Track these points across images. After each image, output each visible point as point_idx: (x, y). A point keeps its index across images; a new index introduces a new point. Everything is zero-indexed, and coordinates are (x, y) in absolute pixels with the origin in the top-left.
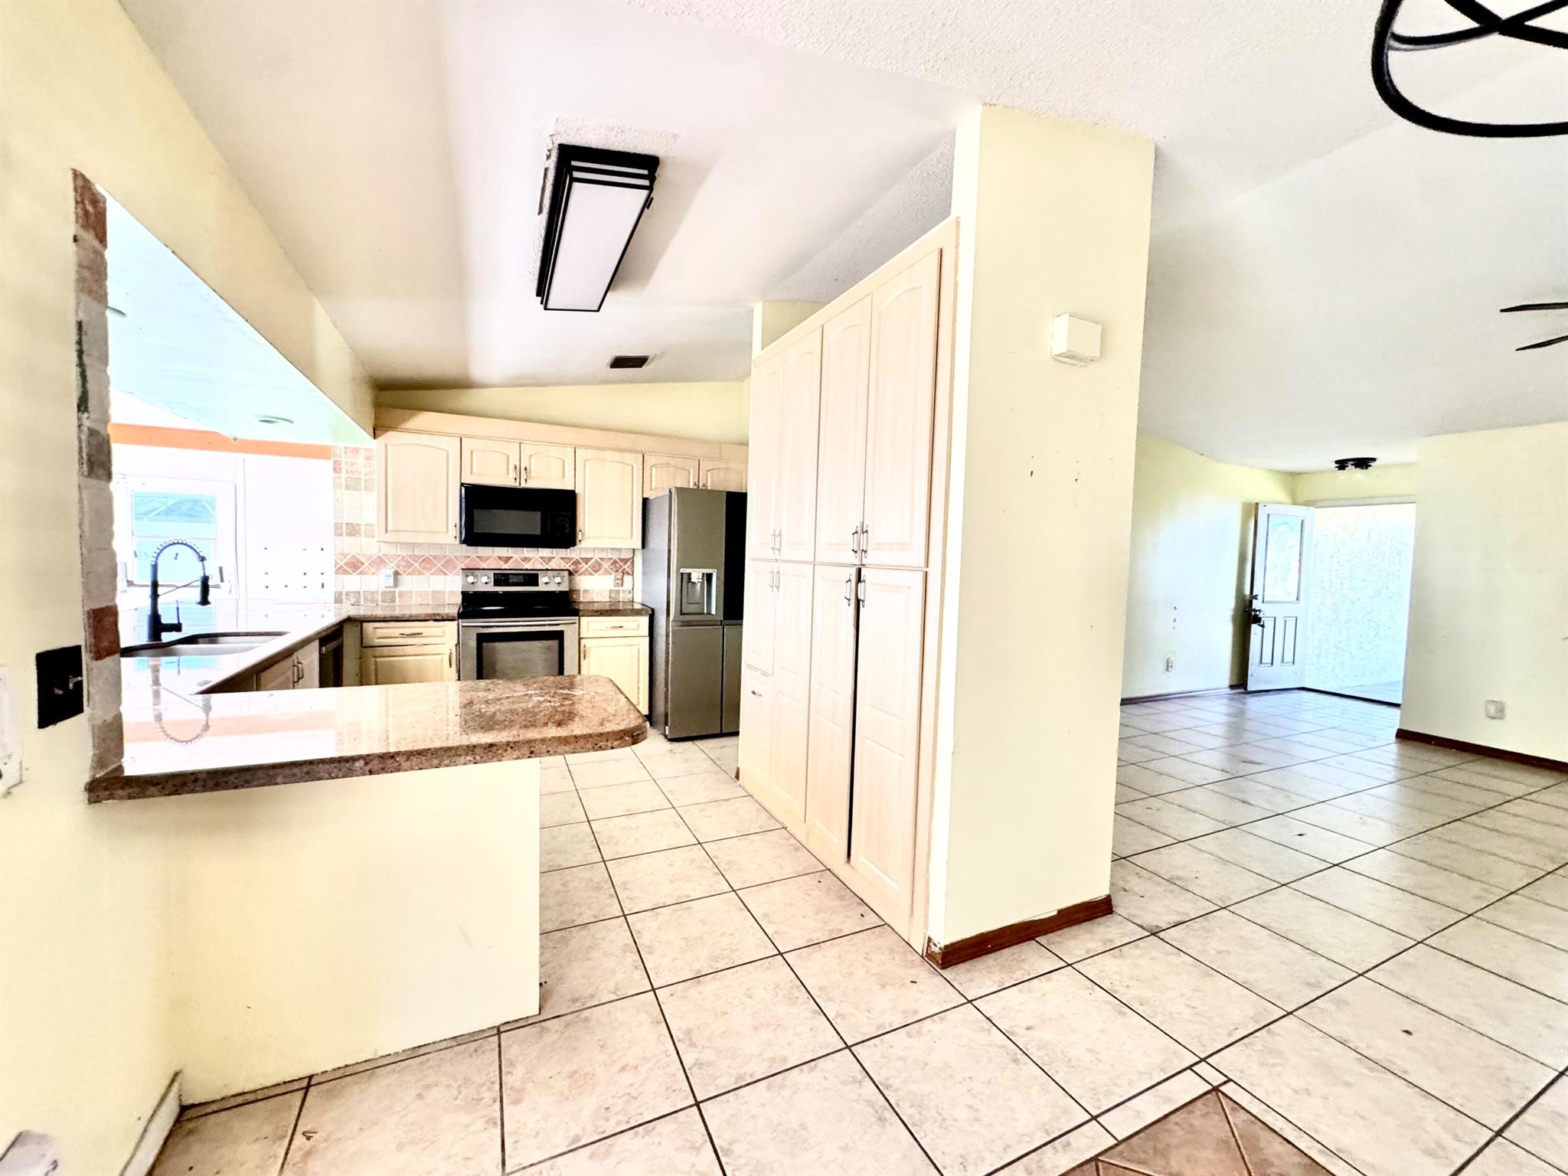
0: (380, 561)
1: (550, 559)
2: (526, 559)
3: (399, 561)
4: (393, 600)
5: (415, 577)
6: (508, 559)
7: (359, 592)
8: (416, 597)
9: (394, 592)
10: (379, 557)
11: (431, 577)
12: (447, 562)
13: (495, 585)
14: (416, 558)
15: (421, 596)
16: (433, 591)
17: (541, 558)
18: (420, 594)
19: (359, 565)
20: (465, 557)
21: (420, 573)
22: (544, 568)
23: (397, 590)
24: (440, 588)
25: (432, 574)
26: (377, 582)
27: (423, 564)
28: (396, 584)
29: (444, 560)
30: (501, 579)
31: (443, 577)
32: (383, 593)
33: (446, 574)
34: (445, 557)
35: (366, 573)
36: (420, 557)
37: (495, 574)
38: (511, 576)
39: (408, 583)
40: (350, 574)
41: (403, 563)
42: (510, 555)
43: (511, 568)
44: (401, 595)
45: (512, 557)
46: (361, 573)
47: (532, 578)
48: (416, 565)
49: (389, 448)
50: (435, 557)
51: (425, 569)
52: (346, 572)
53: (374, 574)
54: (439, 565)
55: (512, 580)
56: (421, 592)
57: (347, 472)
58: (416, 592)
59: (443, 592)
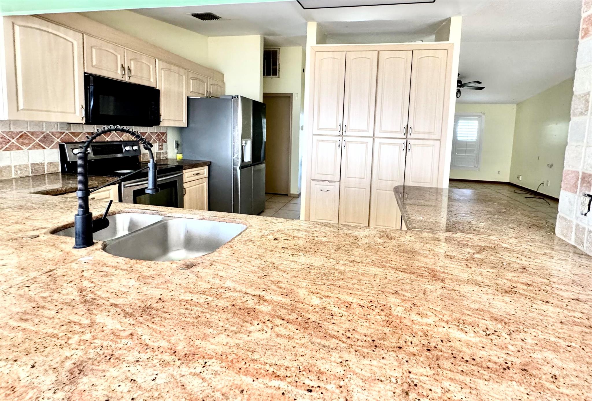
5: (13, 152)
11: (30, 151)
12: (44, 137)
14: (12, 135)
16: (32, 164)
18: (19, 168)
20: (61, 133)
21: (18, 149)
25: (29, 149)
27: (21, 140)
29: (42, 136)
31: (41, 150)
33: (44, 148)
34: (43, 133)
47: (119, 148)
48: (13, 141)
50: (32, 134)
51: (23, 144)
54: (37, 141)
56: (20, 166)
58: (15, 167)
59: (42, 164)
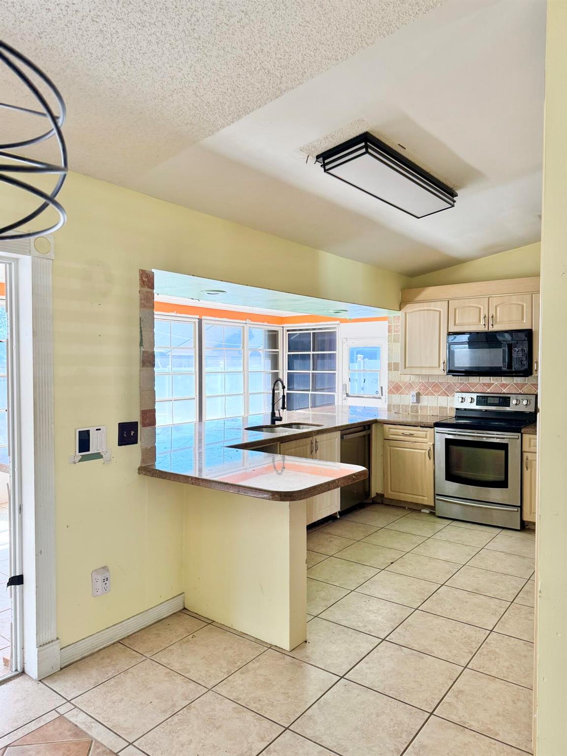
0: (410, 386)
1: (523, 385)
2: (504, 385)
3: (420, 386)
4: (417, 412)
5: (429, 397)
6: (489, 385)
7: (400, 405)
8: (430, 411)
9: (418, 406)
10: (410, 383)
11: (439, 397)
12: (448, 387)
13: (477, 405)
14: (429, 384)
15: (433, 410)
16: (439, 407)
17: (515, 384)
18: (432, 408)
19: (400, 388)
20: (460, 383)
21: (432, 394)
22: (518, 393)
23: (419, 405)
24: (444, 405)
25: (438, 395)
26: (409, 399)
27: (434, 388)
28: (418, 401)
30: (482, 400)
31: (446, 397)
32: (412, 406)
33: (448, 396)
34: (448, 383)
35: (403, 394)
36: (433, 383)
37: (477, 396)
38: (489, 398)
39: (426, 401)
40: (395, 394)
41: (423, 387)
42: (492, 382)
43: (493, 392)
44: (422, 408)
45: (493, 384)
46: (400, 394)
47: (505, 401)
48: (430, 389)
49: (407, 315)
50: (441, 384)
51: (435, 391)
52: (393, 393)
53: (407, 394)
55: (490, 401)
56: (432, 407)
57: (395, 332)
58: (430, 407)
59: (446, 408)
